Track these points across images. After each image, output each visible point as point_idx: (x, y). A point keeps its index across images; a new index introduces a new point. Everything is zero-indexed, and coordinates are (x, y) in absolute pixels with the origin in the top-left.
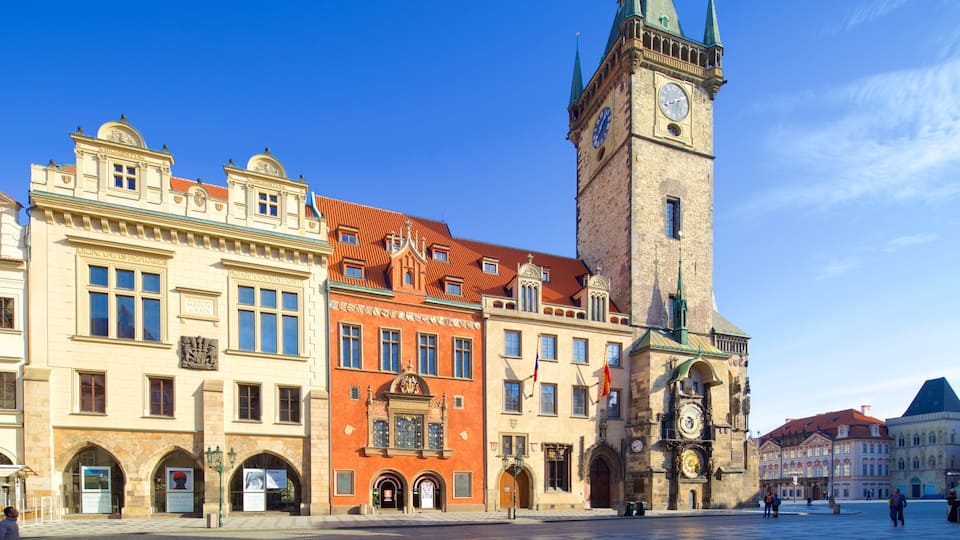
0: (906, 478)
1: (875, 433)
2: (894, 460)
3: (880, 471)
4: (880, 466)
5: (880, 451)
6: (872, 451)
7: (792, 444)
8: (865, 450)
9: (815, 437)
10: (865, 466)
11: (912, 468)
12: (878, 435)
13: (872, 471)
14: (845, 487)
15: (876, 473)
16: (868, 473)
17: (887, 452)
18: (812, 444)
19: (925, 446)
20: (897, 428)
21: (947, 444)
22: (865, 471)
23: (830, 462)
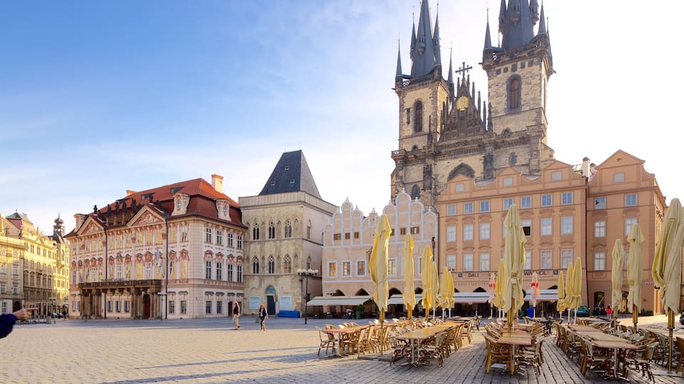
0: (260, 286)
1: (224, 215)
2: (248, 258)
3: (230, 273)
4: (230, 267)
5: (230, 242)
6: (219, 242)
7: (119, 224)
8: (209, 239)
9: (146, 212)
10: (208, 264)
11: (267, 272)
12: (228, 218)
13: (219, 272)
14: (182, 296)
15: (225, 277)
16: (214, 276)
17: (239, 246)
18: (142, 224)
19: (281, 241)
20: (251, 212)
21: (303, 239)
22: (209, 271)
23: (164, 256)
